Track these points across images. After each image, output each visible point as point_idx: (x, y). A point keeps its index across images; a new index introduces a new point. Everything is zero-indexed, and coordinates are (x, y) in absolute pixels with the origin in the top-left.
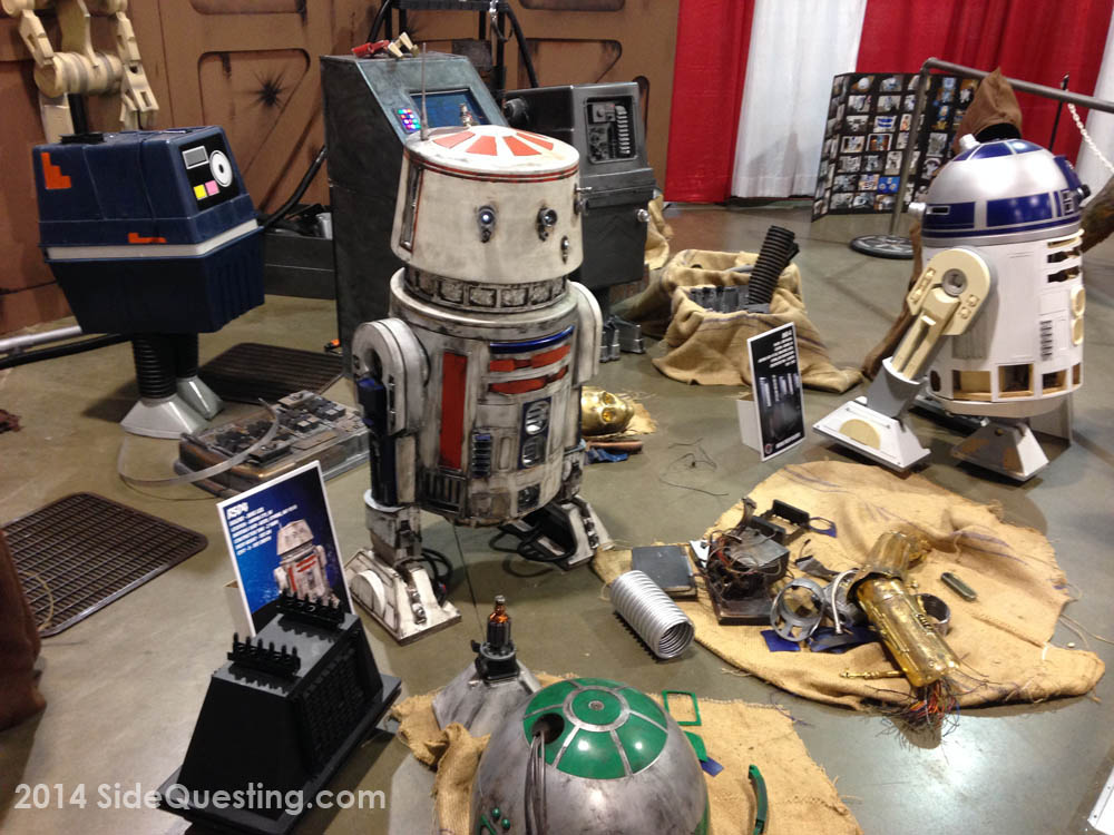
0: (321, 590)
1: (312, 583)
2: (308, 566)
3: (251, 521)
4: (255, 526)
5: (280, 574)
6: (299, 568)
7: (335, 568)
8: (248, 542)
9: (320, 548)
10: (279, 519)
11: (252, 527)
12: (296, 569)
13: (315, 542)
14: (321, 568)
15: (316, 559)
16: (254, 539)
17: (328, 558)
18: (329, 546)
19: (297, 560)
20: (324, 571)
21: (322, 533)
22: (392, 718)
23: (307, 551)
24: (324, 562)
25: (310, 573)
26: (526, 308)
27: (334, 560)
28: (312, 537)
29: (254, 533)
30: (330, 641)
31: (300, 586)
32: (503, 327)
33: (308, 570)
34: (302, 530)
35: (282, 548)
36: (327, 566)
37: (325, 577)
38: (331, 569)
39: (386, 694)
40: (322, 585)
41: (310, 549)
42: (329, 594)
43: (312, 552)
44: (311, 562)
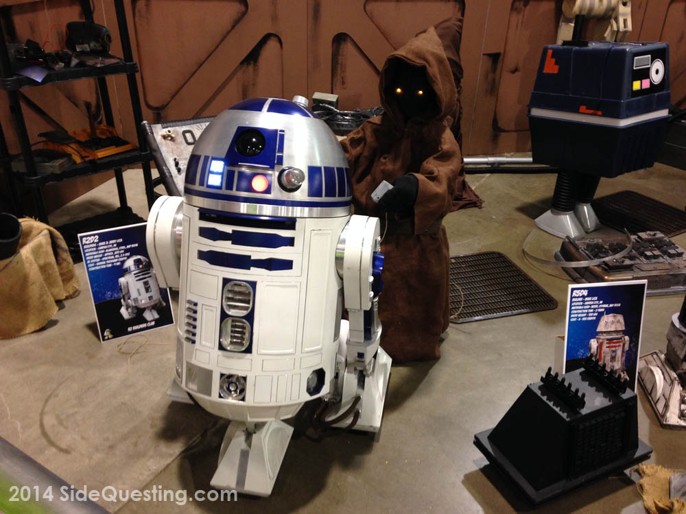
0: (617, 365)
1: (613, 359)
2: (615, 347)
3: (586, 303)
4: (588, 307)
5: (594, 344)
6: (607, 345)
7: (633, 355)
8: (580, 315)
9: (627, 338)
10: (606, 308)
11: (585, 307)
12: (605, 345)
13: (625, 332)
14: (623, 351)
15: (622, 344)
16: (585, 315)
17: (630, 348)
18: (634, 340)
19: (607, 340)
20: (625, 354)
21: (632, 328)
22: (637, 471)
23: (617, 336)
24: (627, 347)
25: (614, 351)
27: (634, 350)
28: (624, 328)
29: (586, 311)
30: (610, 401)
31: (605, 357)
33: (613, 349)
34: (618, 322)
35: (601, 328)
36: (627, 351)
37: (624, 358)
38: (630, 354)
39: (638, 453)
40: (620, 362)
41: (620, 336)
42: (623, 371)
43: (621, 338)
44: (617, 345)
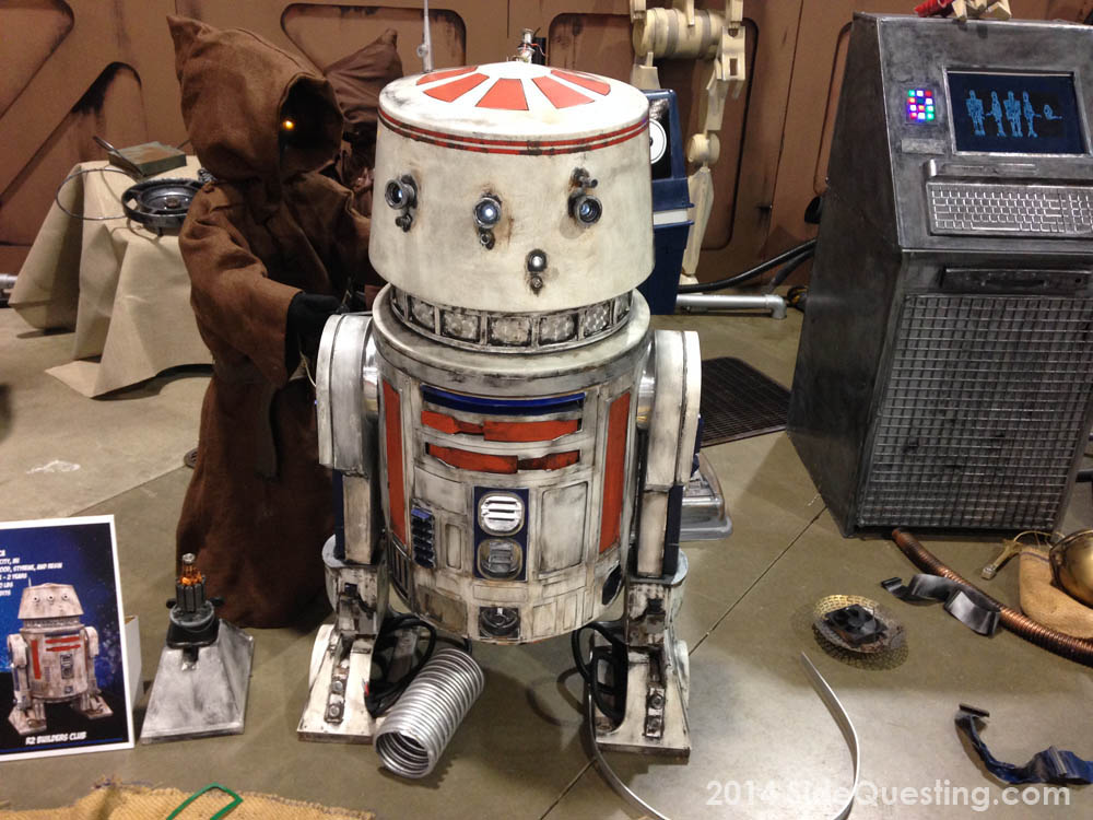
0: (81, 685)
1: (67, 672)
2: (66, 648)
5: (17, 643)
6: (50, 646)
7: (111, 664)
9: (91, 631)
10: (29, 572)
12: (44, 646)
13: (85, 620)
14: (88, 657)
15: (82, 643)
17: (101, 647)
18: (109, 633)
19: (47, 635)
20: (92, 663)
21: (100, 612)
23: (68, 628)
24: (95, 649)
25: (67, 658)
26: (477, 347)
27: (112, 653)
28: (80, 612)
31: (47, 670)
32: (429, 365)
33: (65, 653)
34: (66, 599)
35: (27, 610)
36: (97, 657)
37: (92, 671)
38: (106, 664)
40: (84, 679)
41: (74, 627)
42: (95, 696)
43: (77, 632)
44: (72, 644)
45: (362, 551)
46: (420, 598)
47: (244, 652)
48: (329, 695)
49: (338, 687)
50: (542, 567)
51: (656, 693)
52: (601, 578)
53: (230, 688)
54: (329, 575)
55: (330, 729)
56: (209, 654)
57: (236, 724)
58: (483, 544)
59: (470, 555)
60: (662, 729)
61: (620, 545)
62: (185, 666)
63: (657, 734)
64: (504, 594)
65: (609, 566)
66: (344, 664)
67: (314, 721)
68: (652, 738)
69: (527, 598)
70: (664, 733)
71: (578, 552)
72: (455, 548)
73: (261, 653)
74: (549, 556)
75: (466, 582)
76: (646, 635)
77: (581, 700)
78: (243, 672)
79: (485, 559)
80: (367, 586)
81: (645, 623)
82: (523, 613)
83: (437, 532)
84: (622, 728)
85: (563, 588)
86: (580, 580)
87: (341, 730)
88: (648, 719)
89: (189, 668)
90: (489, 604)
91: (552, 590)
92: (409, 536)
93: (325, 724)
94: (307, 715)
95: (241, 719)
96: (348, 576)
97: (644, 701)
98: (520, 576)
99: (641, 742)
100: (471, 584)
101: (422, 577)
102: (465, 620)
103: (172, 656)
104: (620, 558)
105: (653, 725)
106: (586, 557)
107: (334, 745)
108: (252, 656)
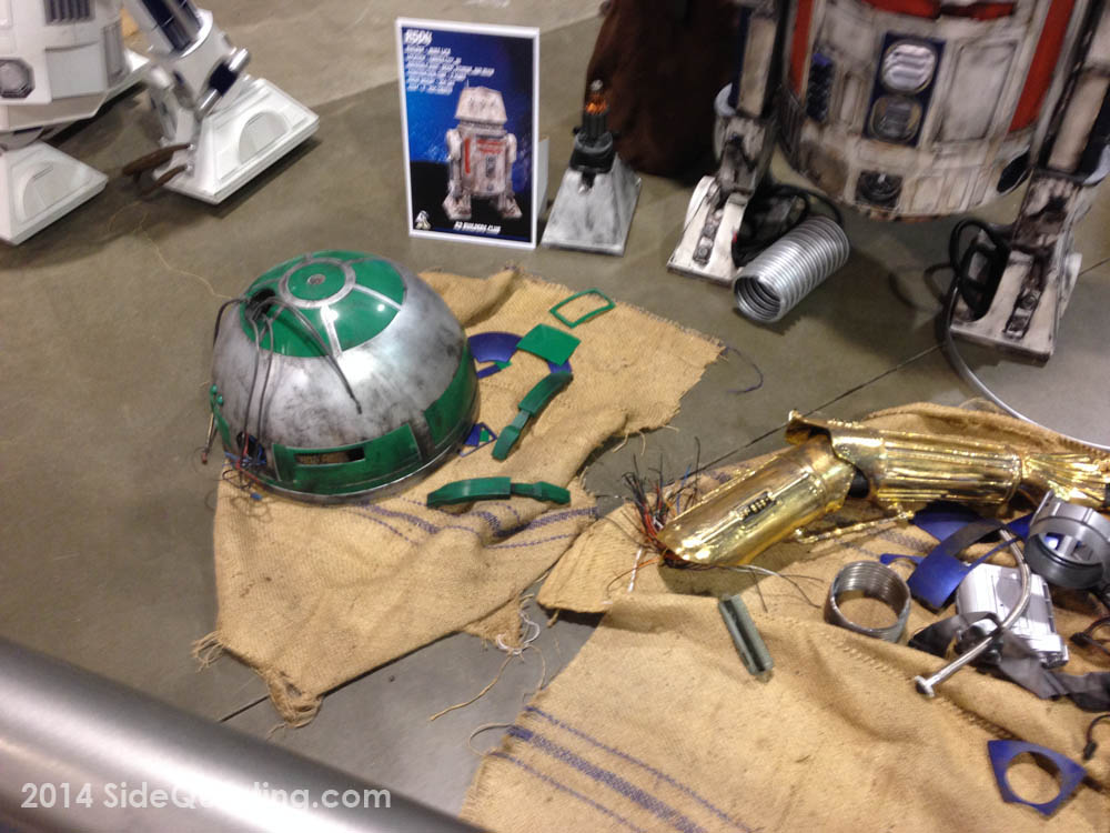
0: (500, 186)
1: (490, 173)
2: (493, 151)
3: (432, 59)
4: (436, 67)
5: (454, 139)
6: (479, 147)
7: (525, 172)
8: (424, 82)
9: (512, 138)
10: (468, 75)
11: (433, 69)
12: (474, 147)
14: (507, 162)
15: (503, 149)
16: (432, 82)
17: (518, 155)
18: (525, 143)
19: (477, 136)
20: (510, 169)
21: (519, 122)
23: (494, 133)
24: (513, 156)
25: (491, 160)
27: (526, 161)
28: (504, 120)
29: (434, 74)
31: (475, 168)
33: (490, 155)
34: (494, 104)
35: (463, 111)
36: (515, 164)
37: (510, 175)
38: (521, 170)
40: (503, 182)
41: (499, 133)
42: (509, 198)
43: (501, 137)
44: (496, 148)
45: (754, 101)
46: (803, 156)
47: (632, 190)
48: (700, 239)
49: (709, 233)
50: (938, 136)
51: (1029, 295)
52: (1003, 161)
53: (617, 215)
54: (719, 123)
55: (696, 268)
56: (603, 182)
57: (617, 248)
58: (881, 101)
59: (864, 111)
60: (1026, 330)
61: (1035, 129)
62: (582, 188)
63: (1019, 334)
64: (890, 160)
65: (1016, 150)
66: (718, 214)
67: (683, 258)
68: (1011, 337)
69: (913, 167)
70: (1027, 335)
71: (984, 125)
72: (850, 103)
73: (646, 196)
74: (950, 125)
75: (852, 141)
76: (1037, 235)
77: (945, 292)
78: (628, 207)
79: (878, 119)
80: (753, 138)
81: (1040, 222)
82: (906, 184)
83: (835, 83)
84: (981, 321)
85: (957, 163)
86: (978, 158)
87: (706, 271)
88: (1012, 318)
89: (586, 191)
90: (871, 168)
91: (943, 164)
92: (804, 85)
93: (693, 262)
94: (678, 252)
95: (623, 243)
96: (737, 126)
97: (1014, 300)
98: (912, 142)
99: (998, 337)
100: (857, 144)
101: (809, 132)
102: (842, 182)
103: (573, 177)
104: (1031, 143)
105: (1017, 324)
106: (991, 134)
107: (697, 282)
108: (638, 194)
